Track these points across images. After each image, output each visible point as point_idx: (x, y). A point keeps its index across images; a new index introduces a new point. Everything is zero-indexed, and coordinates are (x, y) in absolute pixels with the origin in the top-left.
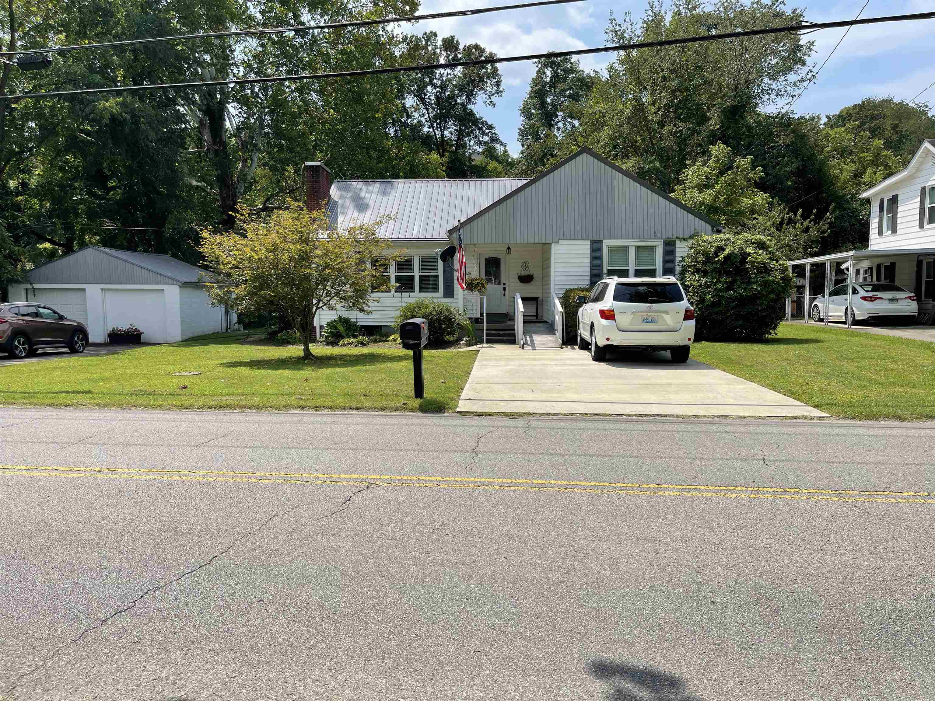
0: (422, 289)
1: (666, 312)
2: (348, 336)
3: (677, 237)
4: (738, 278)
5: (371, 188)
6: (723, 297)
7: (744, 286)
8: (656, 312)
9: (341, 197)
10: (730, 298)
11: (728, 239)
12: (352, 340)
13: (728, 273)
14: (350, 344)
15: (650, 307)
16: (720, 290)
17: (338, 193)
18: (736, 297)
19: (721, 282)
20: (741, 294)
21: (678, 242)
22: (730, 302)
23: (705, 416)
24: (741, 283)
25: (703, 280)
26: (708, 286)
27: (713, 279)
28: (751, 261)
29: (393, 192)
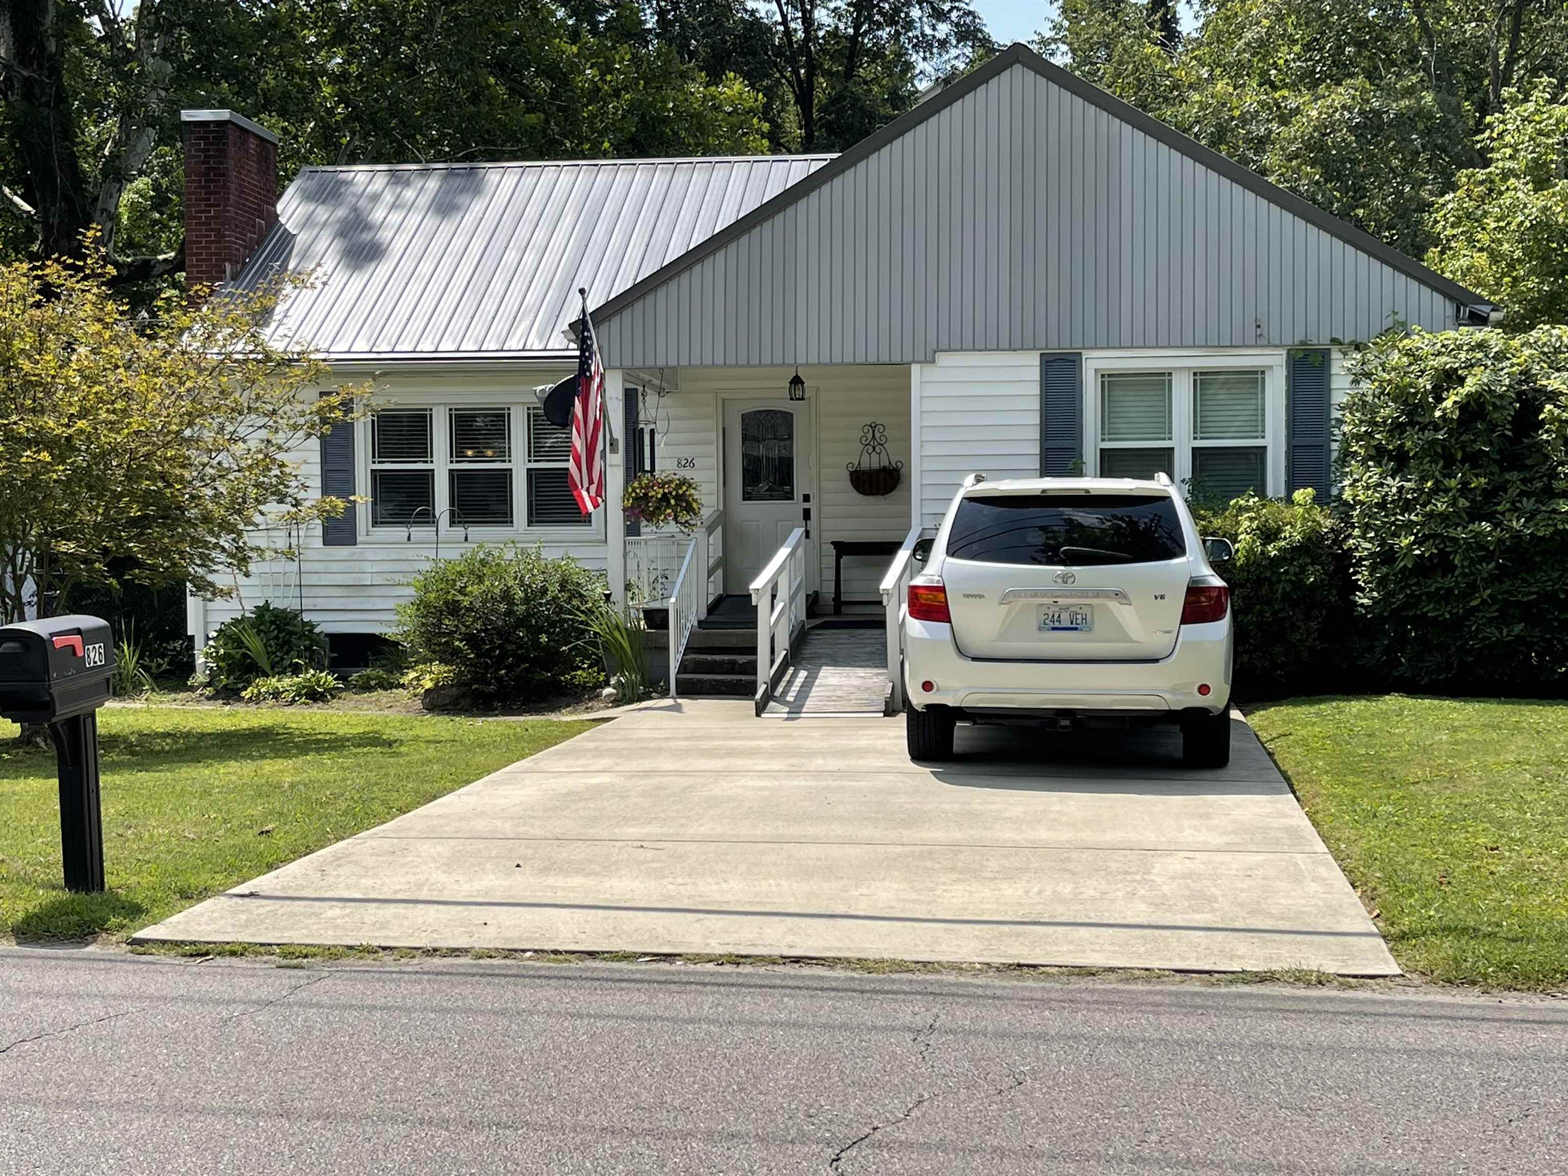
0: (537, 515)
1: (1120, 596)
2: (277, 667)
3: (1334, 341)
4: (1513, 476)
5: (409, 194)
6: (1454, 540)
7: (1528, 504)
8: (1083, 594)
9: (307, 222)
10: (1478, 543)
11: (1482, 346)
12: (286, 682)
13: (1474, 460)
14: (276, 694)
15: (1065, 578)
16: (1444, 517)
17: (305, 209)
18: (1501, 541)
19: (1447, 491)
20: (1517, 536)
21: (1336, 355)
22: (1481, 560)
23: (957, 967)
24: (1523, 493)
25: (1393, 484)
26: (1408, 507)
27: (1423, 479)
28: (1554, 419)
29: (477, 207)
